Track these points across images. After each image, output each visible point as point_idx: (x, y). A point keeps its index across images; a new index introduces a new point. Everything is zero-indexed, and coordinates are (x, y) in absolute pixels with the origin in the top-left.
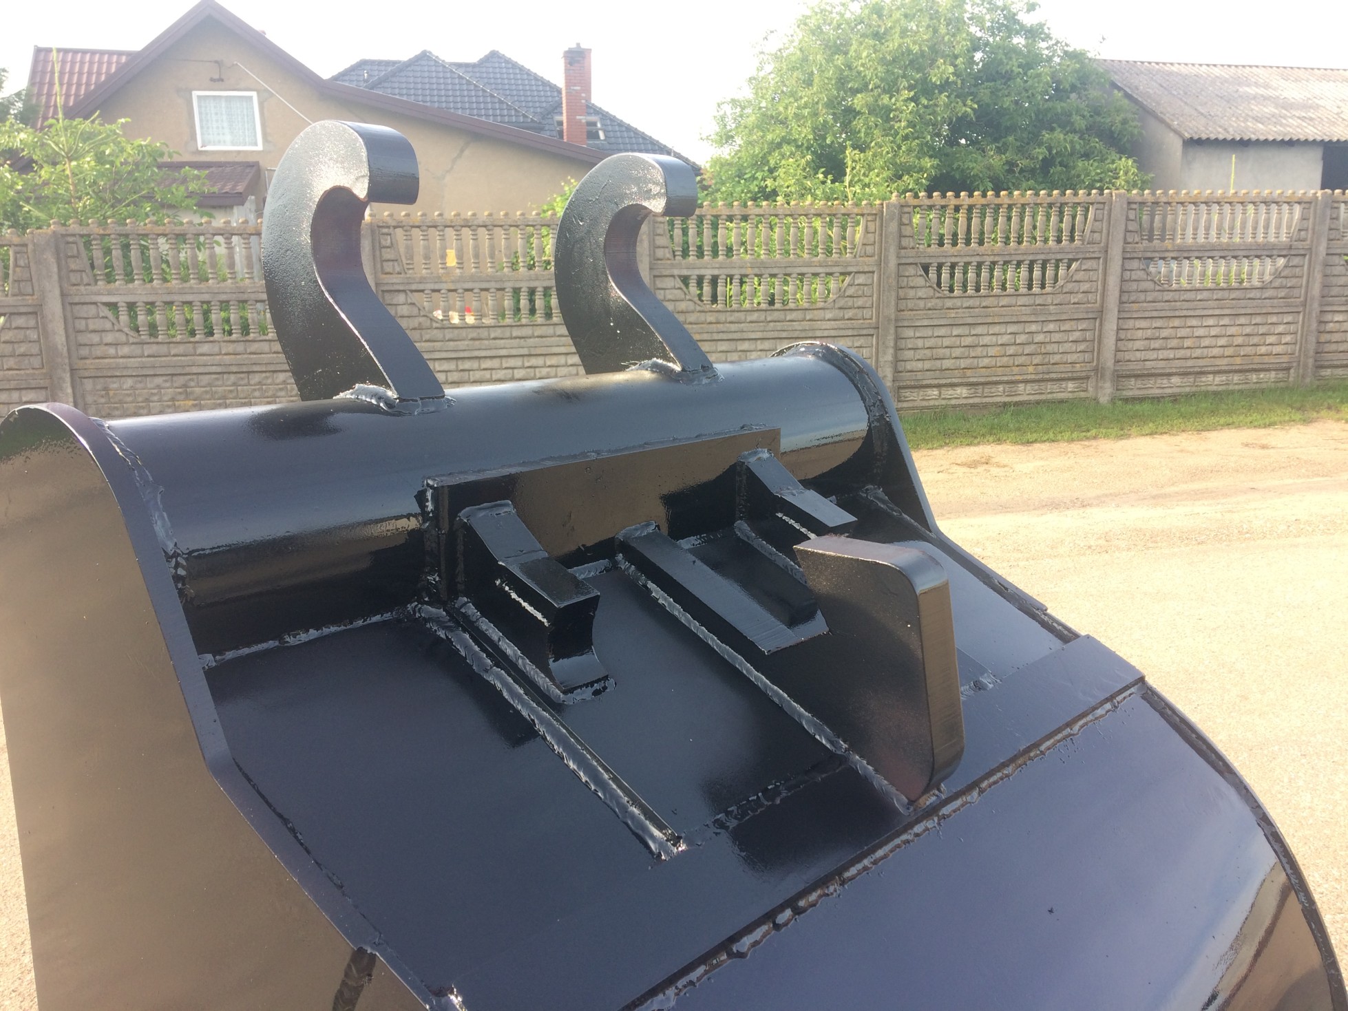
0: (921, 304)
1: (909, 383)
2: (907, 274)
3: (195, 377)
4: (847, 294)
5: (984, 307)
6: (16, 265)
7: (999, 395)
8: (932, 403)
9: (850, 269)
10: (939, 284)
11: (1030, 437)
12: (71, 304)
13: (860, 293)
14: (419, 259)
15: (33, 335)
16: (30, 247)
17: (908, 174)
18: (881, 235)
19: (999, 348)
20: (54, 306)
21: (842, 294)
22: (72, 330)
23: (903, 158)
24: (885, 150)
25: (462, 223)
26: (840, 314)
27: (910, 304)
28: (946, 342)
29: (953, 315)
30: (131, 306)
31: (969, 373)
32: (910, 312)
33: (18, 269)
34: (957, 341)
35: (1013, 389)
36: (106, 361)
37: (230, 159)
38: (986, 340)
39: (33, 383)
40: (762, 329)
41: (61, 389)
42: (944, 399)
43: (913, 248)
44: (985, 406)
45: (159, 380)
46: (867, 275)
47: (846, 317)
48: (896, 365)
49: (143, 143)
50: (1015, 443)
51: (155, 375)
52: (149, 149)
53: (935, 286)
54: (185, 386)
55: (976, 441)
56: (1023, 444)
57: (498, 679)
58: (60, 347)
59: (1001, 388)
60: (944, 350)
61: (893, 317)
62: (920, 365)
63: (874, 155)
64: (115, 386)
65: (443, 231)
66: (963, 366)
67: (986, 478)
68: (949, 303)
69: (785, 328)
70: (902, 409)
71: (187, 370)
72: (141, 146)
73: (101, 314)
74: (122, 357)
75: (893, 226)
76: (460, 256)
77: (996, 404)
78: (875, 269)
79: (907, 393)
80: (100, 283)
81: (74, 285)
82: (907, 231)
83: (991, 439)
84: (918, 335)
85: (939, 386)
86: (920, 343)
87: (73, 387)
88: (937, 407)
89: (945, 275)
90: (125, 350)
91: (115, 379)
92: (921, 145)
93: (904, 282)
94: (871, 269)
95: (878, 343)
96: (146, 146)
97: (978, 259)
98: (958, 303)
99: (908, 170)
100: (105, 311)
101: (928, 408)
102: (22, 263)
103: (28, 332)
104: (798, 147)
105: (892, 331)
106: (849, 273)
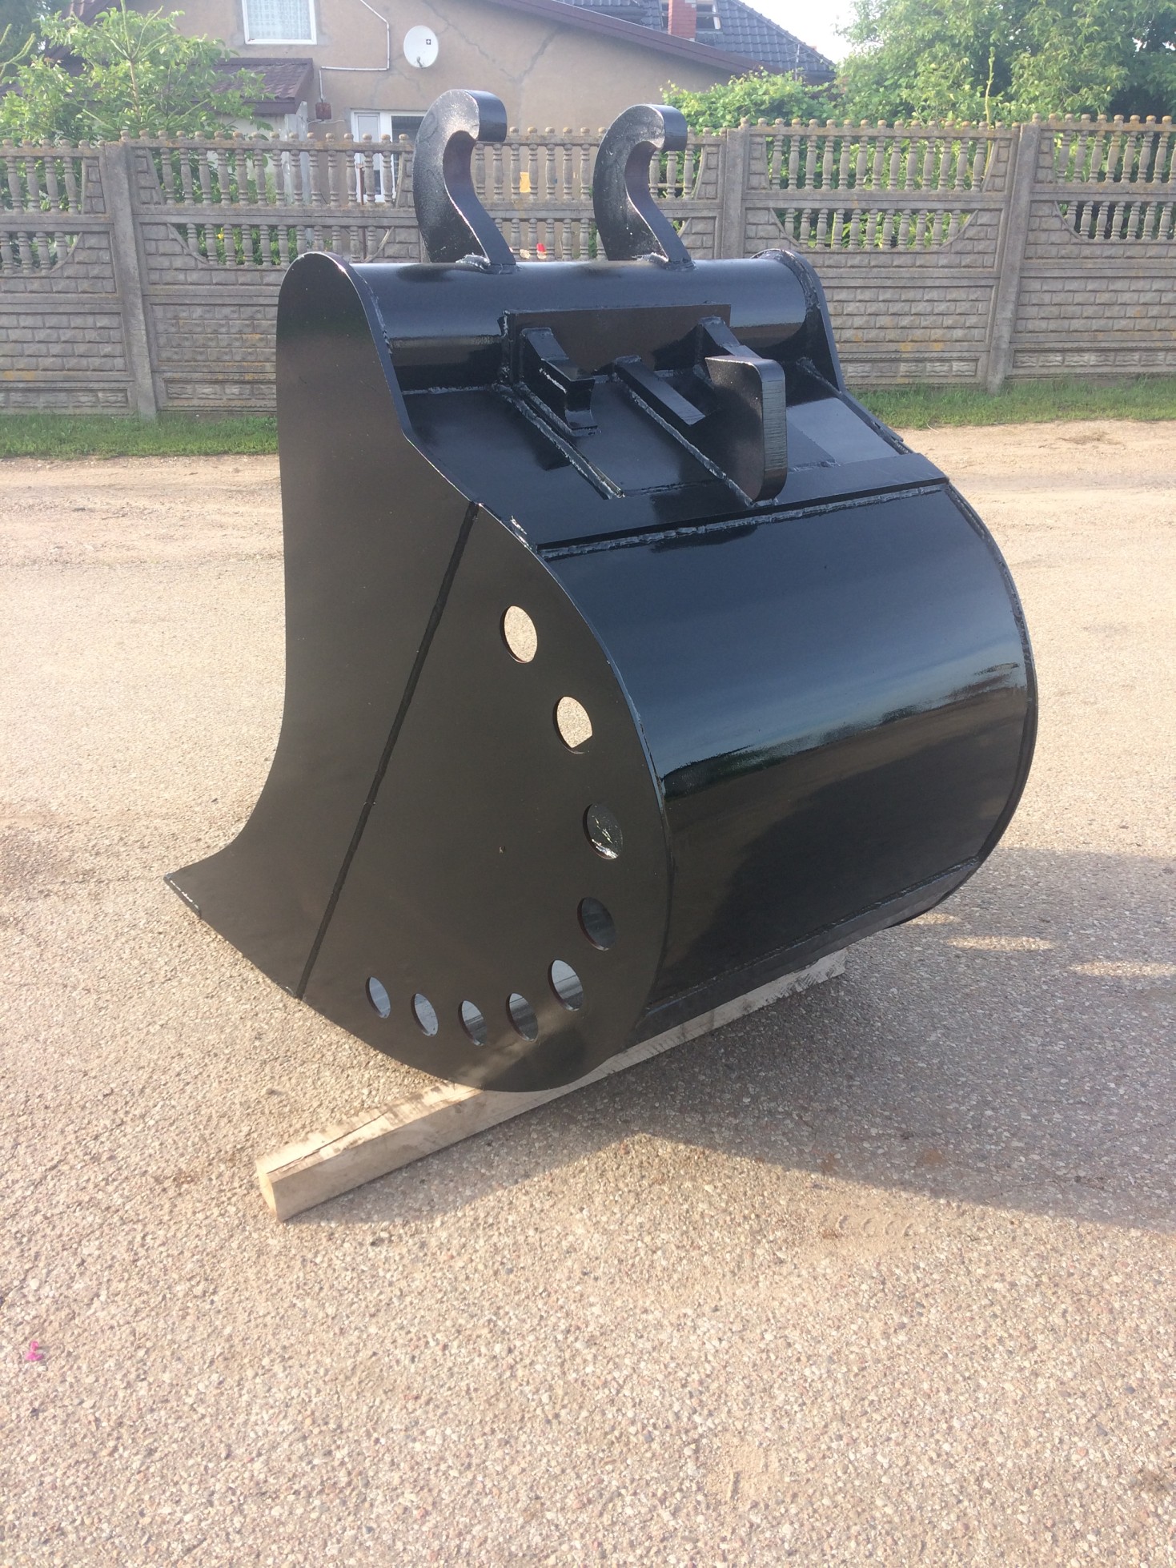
0: (1054, 251)
1: (1028, 346)
2: (1040, 214)
3: (261, 308)
4: (966, 236)
5: (1129, 258)
6: (88, 180)
7: (1134, 364)
8: (1052, 371)
9: (974, 205)
10: (1077, 227)
11: (1156, 412)
12: (142, 224)
13: (982, 235)
14: (491, 183)
15: (106, 257)
16: (102, 159)
17: (1087, 86)
18: (1014, 165)
19: (1139, 308)
20: (125, 226)
21: (961, 235)
22: (143, 254)
23: (1084, 65)
24: (1061, 53)
25: (539, 142)
26: (955, 259)
27: (1040, 250)
28: (1079, 298)
29: (1090, 266)
30: (200, 228)
31: (1100, 336)
32: (1039, 261)
33: (90, 184)
34: (1091, 298)
35: (1150, 358)
36: (176, 287)
37: (280, 55)
38: (1126, 297)
39: (107, 308)
40: (864, 275)
41: (134, 315)
42: (1068, 366)
43: (1051, 182)
44: (1115, 377)
45: (227, 311)
46: (993, 213)
47: (963, 264)
48: (1015, 325)
49: (200, 41)
50: (1138, 419)
51: (223, 305)
52: (206, 47)
53: (1072, 229)
54: (252, 318)
55: (1093, 416)
56: (1147, 421)
57: (540, 424)
58: (132, 270)
59: (1136, 356)
60: (1074, 308)
61: (1018, 265)
62: (1043, 325)
63: (1047, 61)
64: (184, 314)
65: (517, 149)
66: (1094, 328)
67: (1091, 455)
68: (1087, 251)
69: (891, 275)
70: (1016, 376)
71: (255, 301)
72: (198, 44)
73: (171, 236)
74: (191, 284)
75: (1029, 156)
76: (534, 181)
77: (1128, 376)
78: (1003, 206)
79: (1024, 358)
80: (169, 201)
81: (144, 203)
82: (1046, 161)
83: (1111, 414)
84: (1045, 288)
85: (1063, 351)
86: (1047, 298)
87: (145, 314)
88: (1056, 375)
89: (1086, 217)
90: (194, 276)
91: (184, 308)
92: (1109, 49)
93: (1036, 222)
94: (997, 206)
95: (996, 296)
96: (203, 44)
97: (1127, 198)
98: (1098, 251)
99: (1087, 80)
100: (175, 234)
101: (1047, 376)
102: (93, 177)
103: (101, 253)
104: (954, 46)
105: (1015, 282)
106: (970, 211)
